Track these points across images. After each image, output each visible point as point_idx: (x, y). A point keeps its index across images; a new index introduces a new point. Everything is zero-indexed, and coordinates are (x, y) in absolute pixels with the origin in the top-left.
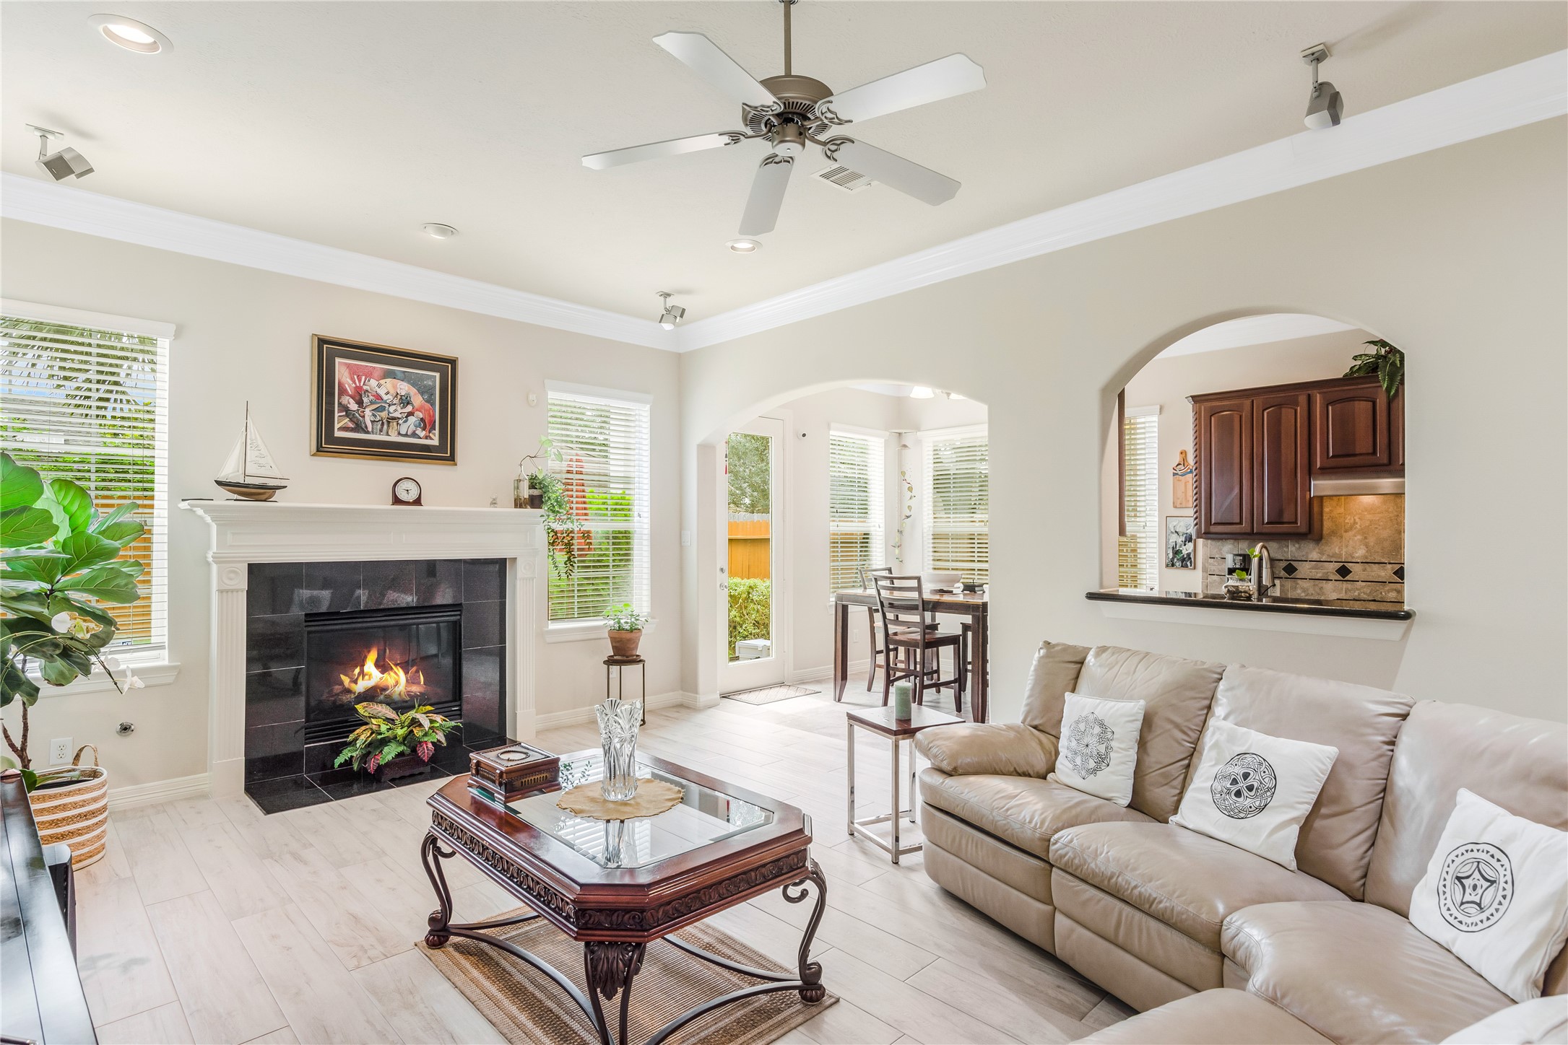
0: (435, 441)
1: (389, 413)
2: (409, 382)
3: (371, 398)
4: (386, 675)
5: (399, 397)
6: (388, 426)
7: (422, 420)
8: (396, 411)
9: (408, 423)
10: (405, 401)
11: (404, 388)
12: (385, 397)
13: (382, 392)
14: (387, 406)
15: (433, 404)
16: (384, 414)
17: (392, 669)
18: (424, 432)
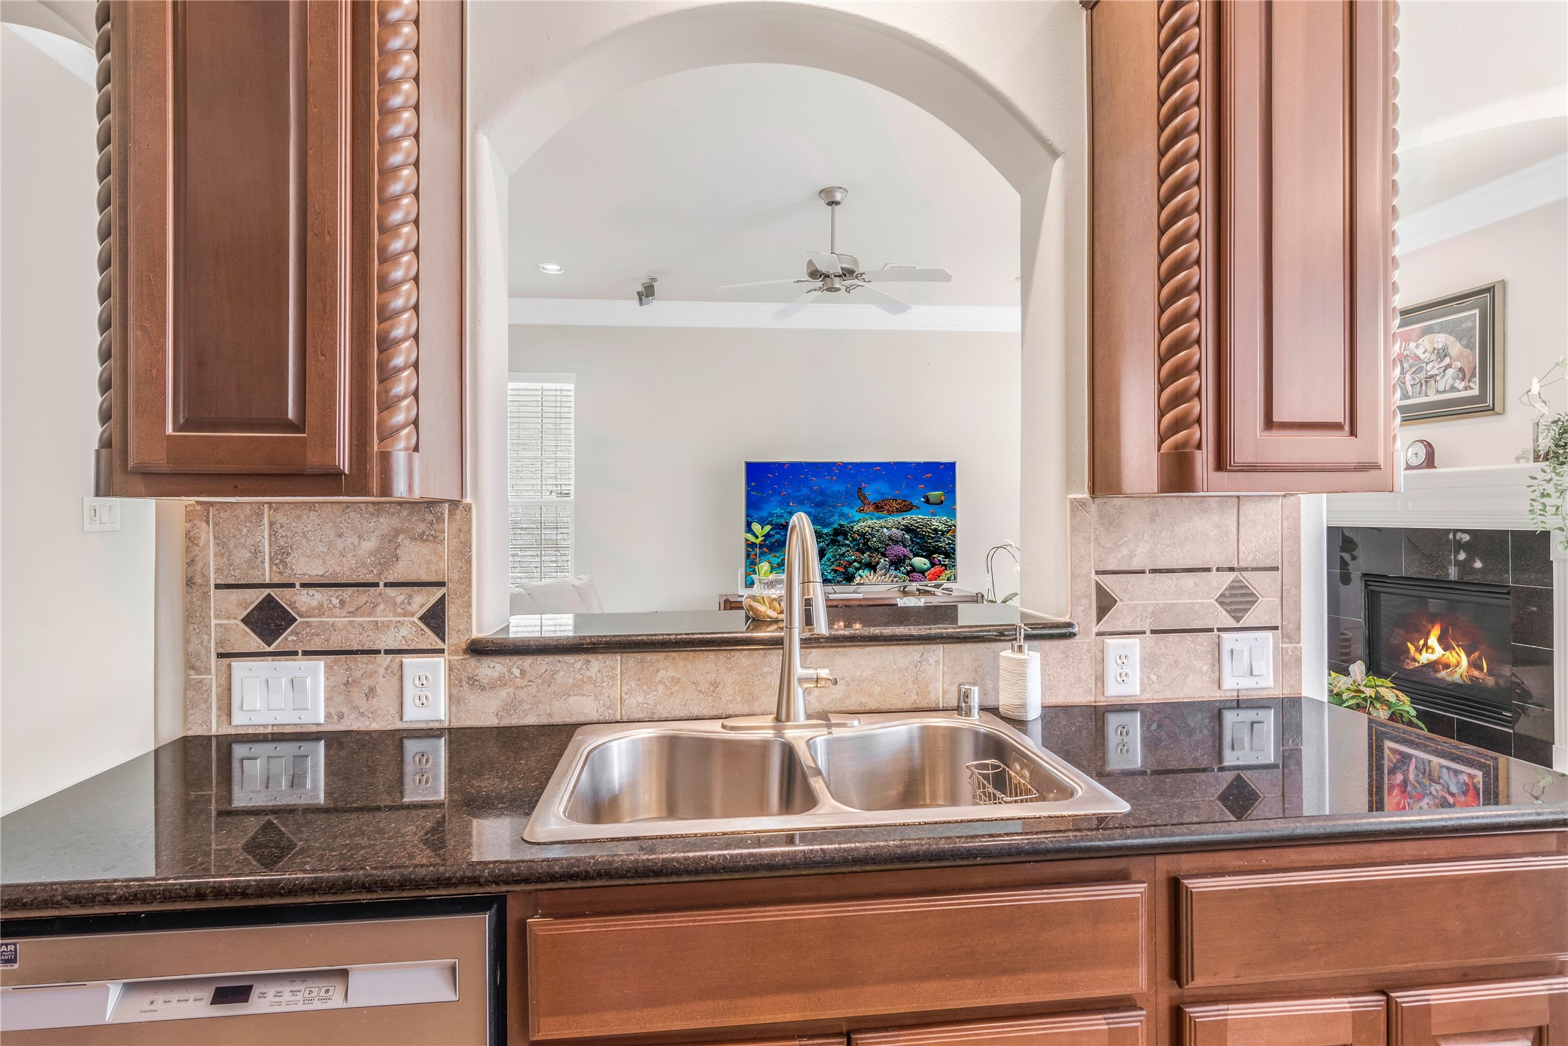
0: (1475, 392)
1: (1427, 371)
2: (1446, 332)
3: (1411, 361)
4: (1447, 653)
5: (1436, 351)
6: (1427, 386)
7: (1461, 370)
8: (1433, 368)
9: (1446, 377)
10: (1442, 354)
11: (1441, 339)
12: (1423, 357)
13: (1419, 352)
14: (1424, 365)
15: (1472, 349)
16: (1422, 375)
17: (1454, 649)
18: (1463, 383)
